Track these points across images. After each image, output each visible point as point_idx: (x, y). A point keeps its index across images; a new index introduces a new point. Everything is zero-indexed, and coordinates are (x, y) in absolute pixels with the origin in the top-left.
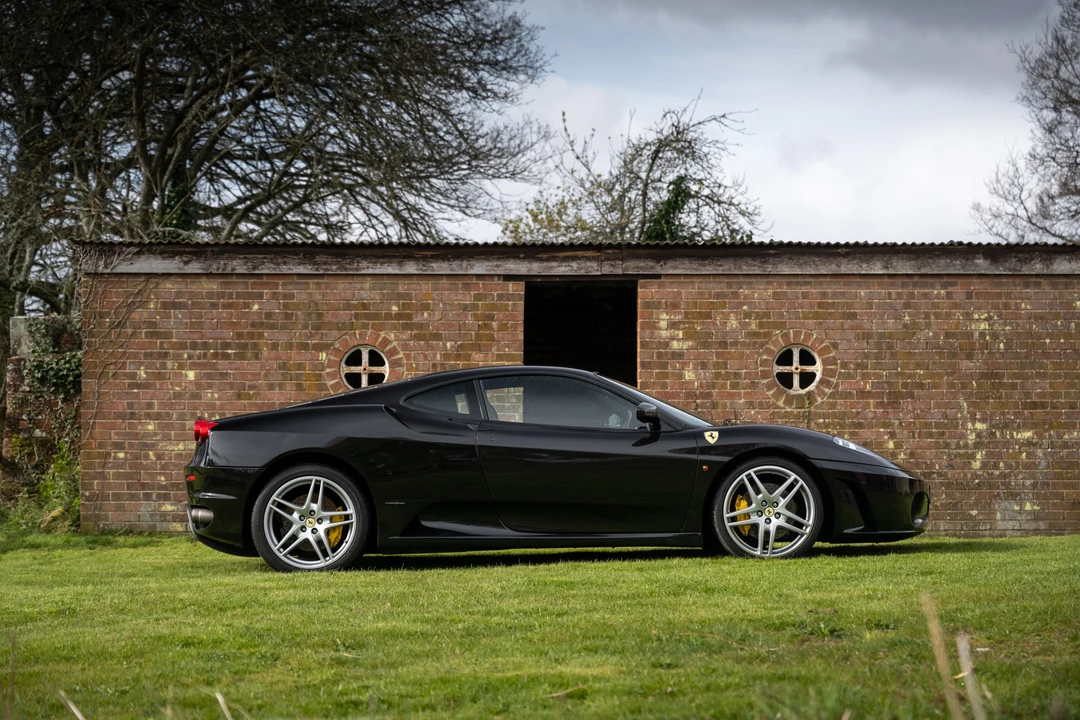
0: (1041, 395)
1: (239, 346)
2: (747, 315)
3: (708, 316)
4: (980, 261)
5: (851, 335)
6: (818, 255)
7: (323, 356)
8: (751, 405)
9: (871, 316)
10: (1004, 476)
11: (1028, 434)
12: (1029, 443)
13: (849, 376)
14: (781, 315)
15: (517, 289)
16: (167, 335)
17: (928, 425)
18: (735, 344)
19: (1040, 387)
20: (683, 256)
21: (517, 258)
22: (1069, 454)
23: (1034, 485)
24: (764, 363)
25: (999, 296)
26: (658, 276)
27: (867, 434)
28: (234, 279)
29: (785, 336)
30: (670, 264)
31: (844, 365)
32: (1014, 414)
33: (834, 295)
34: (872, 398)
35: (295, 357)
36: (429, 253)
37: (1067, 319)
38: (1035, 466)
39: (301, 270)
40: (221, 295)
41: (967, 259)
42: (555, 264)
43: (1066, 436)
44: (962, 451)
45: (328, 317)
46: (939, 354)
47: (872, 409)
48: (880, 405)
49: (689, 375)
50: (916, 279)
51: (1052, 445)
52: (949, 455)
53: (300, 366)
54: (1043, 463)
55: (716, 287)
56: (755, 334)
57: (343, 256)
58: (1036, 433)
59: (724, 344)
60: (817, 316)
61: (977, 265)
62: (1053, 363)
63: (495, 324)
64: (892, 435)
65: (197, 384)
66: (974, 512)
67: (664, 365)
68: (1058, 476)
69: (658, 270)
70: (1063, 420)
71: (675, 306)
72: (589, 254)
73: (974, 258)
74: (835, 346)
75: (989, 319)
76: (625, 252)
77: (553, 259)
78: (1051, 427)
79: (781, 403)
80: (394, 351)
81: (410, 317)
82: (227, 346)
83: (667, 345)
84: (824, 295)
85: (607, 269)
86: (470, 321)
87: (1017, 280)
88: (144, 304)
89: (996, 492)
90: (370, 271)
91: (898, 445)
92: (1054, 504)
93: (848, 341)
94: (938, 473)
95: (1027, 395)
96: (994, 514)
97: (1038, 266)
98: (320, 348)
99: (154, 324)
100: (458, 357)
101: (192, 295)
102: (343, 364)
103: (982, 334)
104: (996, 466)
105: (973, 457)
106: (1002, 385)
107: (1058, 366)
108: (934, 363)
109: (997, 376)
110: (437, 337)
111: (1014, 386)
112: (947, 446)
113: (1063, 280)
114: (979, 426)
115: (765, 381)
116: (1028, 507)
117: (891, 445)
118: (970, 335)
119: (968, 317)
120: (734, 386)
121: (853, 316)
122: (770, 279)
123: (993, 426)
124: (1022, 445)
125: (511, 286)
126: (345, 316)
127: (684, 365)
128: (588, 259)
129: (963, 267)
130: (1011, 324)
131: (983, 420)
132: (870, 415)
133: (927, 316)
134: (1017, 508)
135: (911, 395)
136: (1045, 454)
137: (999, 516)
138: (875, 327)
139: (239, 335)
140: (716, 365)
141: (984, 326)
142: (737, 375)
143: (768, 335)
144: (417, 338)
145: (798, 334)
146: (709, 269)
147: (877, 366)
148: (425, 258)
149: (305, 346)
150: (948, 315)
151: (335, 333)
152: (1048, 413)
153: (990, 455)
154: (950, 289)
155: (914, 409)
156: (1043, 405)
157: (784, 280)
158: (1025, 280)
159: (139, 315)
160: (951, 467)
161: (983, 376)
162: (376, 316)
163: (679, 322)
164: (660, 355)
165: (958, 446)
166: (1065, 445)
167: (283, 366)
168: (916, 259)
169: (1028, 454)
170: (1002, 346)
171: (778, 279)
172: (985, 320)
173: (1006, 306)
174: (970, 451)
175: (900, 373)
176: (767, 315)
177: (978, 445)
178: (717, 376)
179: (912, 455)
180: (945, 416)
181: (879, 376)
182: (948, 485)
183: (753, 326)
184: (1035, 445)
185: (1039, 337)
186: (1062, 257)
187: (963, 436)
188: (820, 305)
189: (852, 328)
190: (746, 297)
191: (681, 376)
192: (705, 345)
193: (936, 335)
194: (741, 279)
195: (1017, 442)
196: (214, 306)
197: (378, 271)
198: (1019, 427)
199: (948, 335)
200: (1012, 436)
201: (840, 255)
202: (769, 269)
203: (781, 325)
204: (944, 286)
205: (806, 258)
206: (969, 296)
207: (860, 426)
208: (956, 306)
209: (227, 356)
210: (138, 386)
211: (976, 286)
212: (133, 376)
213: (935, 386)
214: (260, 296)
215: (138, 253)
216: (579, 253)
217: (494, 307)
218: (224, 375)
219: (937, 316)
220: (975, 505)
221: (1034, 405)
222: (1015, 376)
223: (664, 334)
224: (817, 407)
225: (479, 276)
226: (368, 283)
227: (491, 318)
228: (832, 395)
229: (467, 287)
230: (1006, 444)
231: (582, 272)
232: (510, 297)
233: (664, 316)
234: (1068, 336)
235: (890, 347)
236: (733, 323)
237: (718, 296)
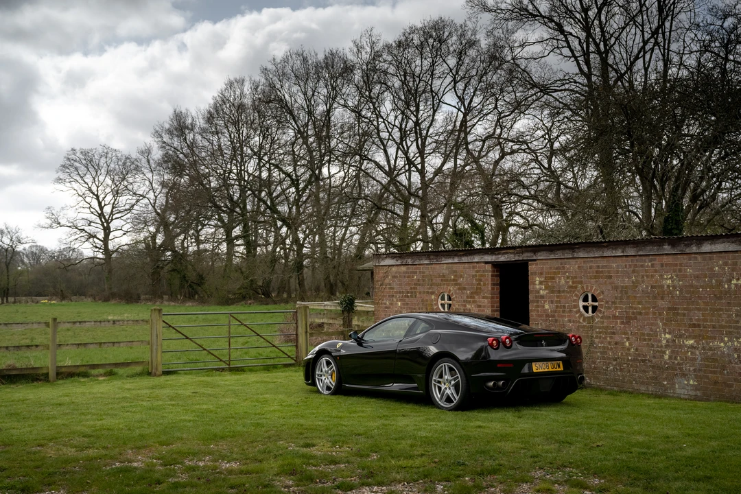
0: (698, 320)
1: (412, 293)
2: (568, 278)
3: (553, 278)
4: (666, 247)
5: (610, 288)
6: (595, 247)
7: (433, 297)
8: (570, 321)
9: (618, 277)
10: (679, 364)
11: (691, 342)
12: (692, 347)
13: (609, 308)
14: (581, 277)
15: (488, 267)
16: (393, 288)
17: (643, 334)
18: (563, 291)
19: (697, 316)
20: (544, 250)
21: (488, 254)
22: (713, 354)
23: (695, 370)
24: (575, 301)
25: (676, 265)
26: (535, 260)
27: (617, 338)
28: (410, 266)
29: (583, 287)
30: (539, 254)
31: (607, 302)
32: (685, 330)
33: (603, 267)
34: (619, 319)
35: (426, 297)
36: (462, 253)
37: (711, 278)
38: (695, 359)
39: (426, 262)
40: (406, 273)
41: (660, 246)
42: (500, 256)
43: (711, 344)
44: (659, 349)
45: (434, 281)
46: (648, 297)
47: (619, 326)
48: (622, 323)
49: (547, 307)
50: (637, 258)
51: (704, 348)
52: (653, 351)
53: (427, 301)
54: (699, 359)
55: (556, 264)
56: (571, 287)
57: (437, 256)
58: (695, 342)
59: (559, 292)
60: (595, 277)
61: (664, 249)
62: (704, 302)
63: (482, 283)
64: (628, 339)
65: (401, 308)
66: (665, 383)
67: (538, 302)
68: (707, 366)
69: (535, 258)
70: (710, 334)
71: (541, 274)
72: (511, 251)
73: (664, 245)
74: (603, 292)
75: (671, 278)
76: (524, 249)
77: (499, 254)
78: (703, 339)
79: (581, 321)
80: (452, 295)
81: (456, 280)
82: (408, 293)
83: (539, 292)
84: (598, 267)
85: (517, 258)
86: (474, 282)
87: (685, 256)
88: (387, 276)
89: (676, 372)
90: (445, 262)
91: (630, 344)
92: (704, 382)
93: (609, 290)
94: (649, 360)
95: (691, 319)
96: (675, 384)
97: (694, 248)
98: (432, 293)
99: (390, 284)
100: (471, 297)
101: (400, 273)
102: (440, 300)
103: (668, 286)
104: (676, 359)
105: (664, 352)
106: (678, 314)
107: (706, 304)
108: (646, 302)
109: (676, 309)
110: (465, 289)
111: (684, 315)
112: (653, 346)
113: (708, 255)
114: (667, 336)
115: (575, 310)
116: (691, 382)
117: (627, 344)
118: (663, 286)
119: (661, 276)
120: (564, 312)
121: (610, 277)
122: (577, 260)
123: (676, 336)
124: (689, 348)
125: (487, 265)
126: (438, 280)
127: (545, 301)
128: (511, 253)
129: (658, 250)
130: (682, 281)
131: (669, 333)
132: (618, 328)
133: (643, 277)
134: (686, 382)
135: (636, 318)
136: (700, 353)
137: (677, 386)
138: (620, 284)
139: (411, 288)
140: (557, 302)
141: (669, 282)
142: (564, 306)
143: (576, 287)
144: (459, 289)
145: (587, 286)
146: (552, 256)
147: (621, 302)
148: (461, 256)
149: (428, 293)
150: (652, 276)
151: (436, 288)
152: (701, 330)
153: (673, 352)
154: (653, 262)
155: (638, 326)
156: (699, 326)
157: (582, 260)
158: (689, 256)
159: (387, 281)
160: (654, 357)
161: (669, 309)
162: (447, 280)
163: (543, 281)
164: (536, 297)
165: (658, 347)
166: (711, 349)
167: (422, 301)
168: (637, 247)
169: (692, 353)
170: (678, 292)
171: (580, 260)
172: (670, 278)
173: (680, 270)
174: (663, 350)
175: (630, 307)
176: (575, 277)
177: (667, 346)
178: (557, 307)
179: (637, 350)
180: (651, 330)
181: (621, 308)
182: (653, 367)
183: (570, 283)
184: (695, 348)
185: (697, 287)
186: (707, 242)
187: (660, 341)
188: (597, 272)
189: (610, 283)
190: (568, 269)
191: (544, 307)
192: (552, 292)
193: (647, 287)
194: (566, 260)
195: (686, 346)
196: (405, 277)
197: (446, 262)
198: (687, 338)
199: (652, 287)
200: (683, 343)
201: (604, 246)
202: (576, 255)
203: (581, 282)
204: (650, 261)
205: (589, 249)
206: (662, 265)
207: (614, 333)
208: (656, 271)
209: (408, 297)
210: (386, 308)
211: (665, 259)
212: (385, 304)
213: (647, 314)
214: (416, 273)
215: (386, 257)
216: (508, 251)
217: (482, 276)
218: (408, 304)
219: (647, 276)
220: (666, 379)
221: (694, 326)
222: (685, 309)
223: (538, 287)
224: (596, 323)
225: (477, 262)
226: (445, 266)
227: (481, 280)
228: (602, 317)
229: (474, 267)
230: (681, 347)
231: (509, 260)
232: (487, 271)
233: (538, 279)
234: (711, 287)
235: (626, 293)
236: (563, 281)
237: (557, 268)
